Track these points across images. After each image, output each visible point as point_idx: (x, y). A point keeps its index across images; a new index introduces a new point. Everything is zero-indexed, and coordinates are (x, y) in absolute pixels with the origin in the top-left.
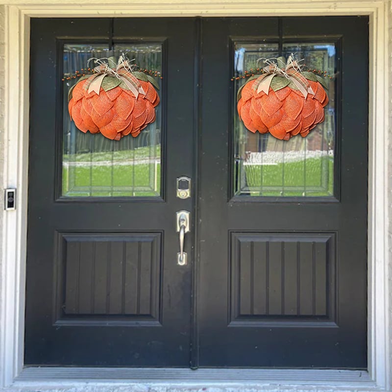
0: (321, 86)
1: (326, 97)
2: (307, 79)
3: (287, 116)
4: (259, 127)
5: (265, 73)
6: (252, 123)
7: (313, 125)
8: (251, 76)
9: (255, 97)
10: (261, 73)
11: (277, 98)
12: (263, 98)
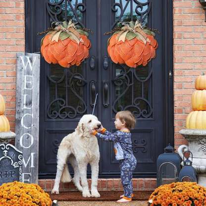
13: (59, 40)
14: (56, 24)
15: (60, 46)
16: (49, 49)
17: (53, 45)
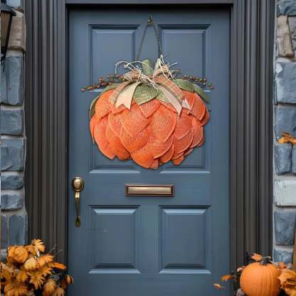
0: (198, 97)
1: (206, 112)
2: (182, 89)
3: (155, 138)
4: (118, 151)
5: (126, 80)
6: (109, 146)
7: (188, 149)
8: (108, 84)
9: (113, 112)
10: (121, 81)
11: (142, 114)
12: (124, 113)
13: (133, 104)
14: (126, 66)
15: (136, 118)
16: (110, 125)
17: (119, 116)
